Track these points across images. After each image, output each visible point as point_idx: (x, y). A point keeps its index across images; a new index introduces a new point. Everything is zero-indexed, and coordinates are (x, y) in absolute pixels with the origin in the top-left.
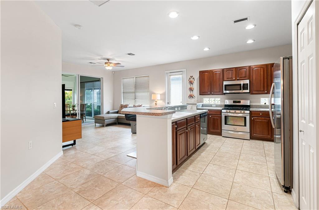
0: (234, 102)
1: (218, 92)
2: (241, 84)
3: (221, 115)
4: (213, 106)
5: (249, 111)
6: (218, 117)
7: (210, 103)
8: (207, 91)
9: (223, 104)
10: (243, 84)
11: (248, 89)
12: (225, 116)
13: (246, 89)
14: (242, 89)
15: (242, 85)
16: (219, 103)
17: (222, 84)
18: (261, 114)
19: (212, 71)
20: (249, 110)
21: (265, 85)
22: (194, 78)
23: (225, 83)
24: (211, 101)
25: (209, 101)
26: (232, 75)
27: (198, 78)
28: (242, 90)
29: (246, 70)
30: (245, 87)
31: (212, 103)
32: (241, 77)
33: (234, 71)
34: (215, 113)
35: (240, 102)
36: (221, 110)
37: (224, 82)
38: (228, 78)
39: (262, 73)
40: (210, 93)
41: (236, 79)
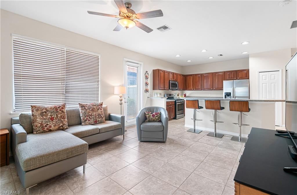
22: (148, 74)
27: (151, 73)
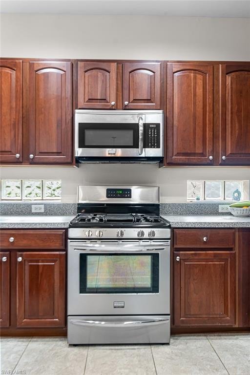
0: (111, 193)
1: (53, 153)
2: (137, 125)
3: (66, 250)
4: (33, 211)
5: (169, 230)
6: (53, 259)
7: (24, 198)
8: (8, 149)
9: (71, 202)
10: (145, 125)
11: (158, 147)
12: (81, 255)
13: (153, 146)
14: (141, 144)
15: (141, 128)
16: (59, 199)
17: (69, 118)
18: (205, 239)
19: (31, 65)
20: (169, 227)
21: (208, 135)
23: (81, 117)
24: (29, 190)
25: (19, 191)
26: (105, 89)
28: (139, 149)
29: (151, 74)
30: (150, 136)
31: (32, 199)
32: (135, 100)
33: (113, 74)
34: (41, 245)
35: (127, 193)
36: (66, 230)
37: (77, 111)
38: (90, 100)
39: (200, 91)
40: (22, 156)
41: (120, 104)
